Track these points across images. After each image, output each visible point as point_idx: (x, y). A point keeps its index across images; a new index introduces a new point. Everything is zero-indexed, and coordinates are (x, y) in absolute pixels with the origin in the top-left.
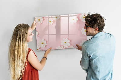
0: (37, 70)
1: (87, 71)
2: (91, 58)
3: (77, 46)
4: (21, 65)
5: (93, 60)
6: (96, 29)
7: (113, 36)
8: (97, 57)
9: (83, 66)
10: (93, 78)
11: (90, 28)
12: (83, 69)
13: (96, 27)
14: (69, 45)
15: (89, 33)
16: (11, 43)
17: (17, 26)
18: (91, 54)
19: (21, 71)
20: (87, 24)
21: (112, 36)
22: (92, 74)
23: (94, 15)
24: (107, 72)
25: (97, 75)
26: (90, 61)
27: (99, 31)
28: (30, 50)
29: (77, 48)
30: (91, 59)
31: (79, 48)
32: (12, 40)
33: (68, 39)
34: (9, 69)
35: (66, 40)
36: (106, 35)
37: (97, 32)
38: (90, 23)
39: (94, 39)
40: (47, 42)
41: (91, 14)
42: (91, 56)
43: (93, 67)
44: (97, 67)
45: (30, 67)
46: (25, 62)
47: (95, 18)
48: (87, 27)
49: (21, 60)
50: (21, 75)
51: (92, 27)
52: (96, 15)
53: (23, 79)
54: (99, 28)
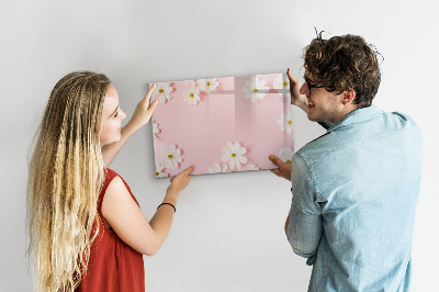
0: (138, 255)
1: (312, 260)
2: (326, 206)
3: (274, 160)
4: (75, 232)
5: (335, 215)
6: (348, 97)
7: (413, 123)
8: (351, 203)
9: (296, 239)
10: (334, 286)
11: (323, 90)
12: (297, 252)
13: (347, 88)
14: (245, 160)
15: (321, 109)
16: (39, 146)
17: (62, 81)
18: (328, 192)
19: (76, 256)
20: (310, 77)
21: (408, 123)
22: (329, 269)
23: (339, 39)
24: (390, 265)
25: (351, 275)
26: (324, 220)
27: (357, 101)
28: (110, 175)
29: (272, 170)
30: (327, 214)
31: (282, 170)
32: (41, 138)
33: (242, 145)
34: (29, 252)
35: (236, 148)
36: (386, 121)
37: (350, 106)
38: (321, 74)
39: (340, 133)
40: (182, 152)
41: (326, 37)
42: (325, 202)
43: (336, 245)
44: (350, 245)
45: (112, 242)
46: (90, 222)
47: (342, 51)
48: (314, 86)
49: (74, 216)
50: (75, 273)
51: (332, 88)
52: (348, 39)
53: (84, 286)
54: (357, 90)
